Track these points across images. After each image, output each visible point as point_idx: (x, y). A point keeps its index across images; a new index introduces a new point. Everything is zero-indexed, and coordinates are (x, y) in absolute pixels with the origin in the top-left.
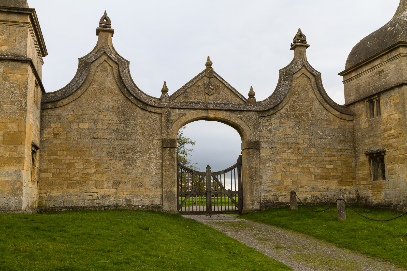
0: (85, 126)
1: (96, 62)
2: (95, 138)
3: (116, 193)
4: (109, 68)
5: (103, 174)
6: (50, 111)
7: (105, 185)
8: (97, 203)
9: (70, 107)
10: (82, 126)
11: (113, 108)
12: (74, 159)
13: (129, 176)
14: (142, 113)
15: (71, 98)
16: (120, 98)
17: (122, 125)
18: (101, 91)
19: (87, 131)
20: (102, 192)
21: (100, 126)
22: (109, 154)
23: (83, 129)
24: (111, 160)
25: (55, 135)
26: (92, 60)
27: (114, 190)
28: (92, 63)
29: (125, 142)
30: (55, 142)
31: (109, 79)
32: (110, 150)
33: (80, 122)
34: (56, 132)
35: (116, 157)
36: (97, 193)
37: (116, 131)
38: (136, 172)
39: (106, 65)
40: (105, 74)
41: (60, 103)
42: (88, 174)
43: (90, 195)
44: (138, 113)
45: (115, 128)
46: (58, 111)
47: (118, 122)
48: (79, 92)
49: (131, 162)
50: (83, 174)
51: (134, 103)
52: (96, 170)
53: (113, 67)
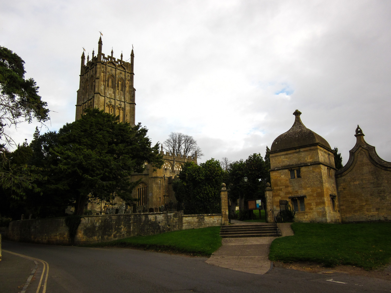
0: (357, 183)
1: (357, 151)
2: (363, 188)
3: (378, 214)
4: (364, 153)
5: (370, 205)
6: (340, 178)
7: (372, 210)
8: (369, 220)
9: (348, 175)
10: (355, 183)
11: (369, 172)
12: (354, 199)
13: (384, 205)
14: (385, 172)
15: (348, 171)
16: (372, 166)
17: (376, 180)
18: (362, 165)
19: (358, 185)
20: (371, 214)
21: (364, 182)
22: (371, 195)
23: (356, 184)
24: (373, 198)
25: (344, 189)
26: (355, 150)
27: (377, 213)
28: (355, 152)
29: (379, 188)
30: (344, 192)
31: (365, 158)
32: (372, 193)
33: (354, 181)
34: (344, 187)
35: (375, 196)
36: (368, 214)
37: (373, 183)
38: (388, 203)
39: (362, 152)
40: (362, 156)
41: (343, 174)
42: (362, 205)
43: (365, 216)
44: (383, 172)
45: (372, 181)
46: (343, 178)
47: (373, 178)
48: (351, 167)
49: (383, 198)
50: (360, 206)
51: (380, 168)
52: (366, 203)
53: (366, 152)
